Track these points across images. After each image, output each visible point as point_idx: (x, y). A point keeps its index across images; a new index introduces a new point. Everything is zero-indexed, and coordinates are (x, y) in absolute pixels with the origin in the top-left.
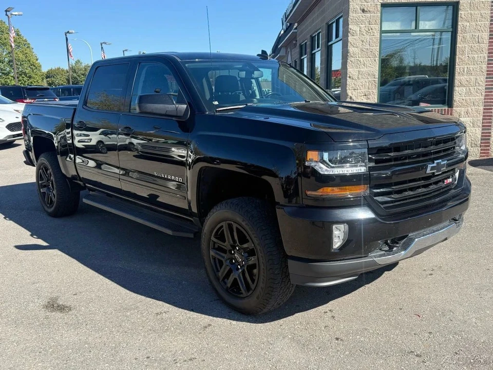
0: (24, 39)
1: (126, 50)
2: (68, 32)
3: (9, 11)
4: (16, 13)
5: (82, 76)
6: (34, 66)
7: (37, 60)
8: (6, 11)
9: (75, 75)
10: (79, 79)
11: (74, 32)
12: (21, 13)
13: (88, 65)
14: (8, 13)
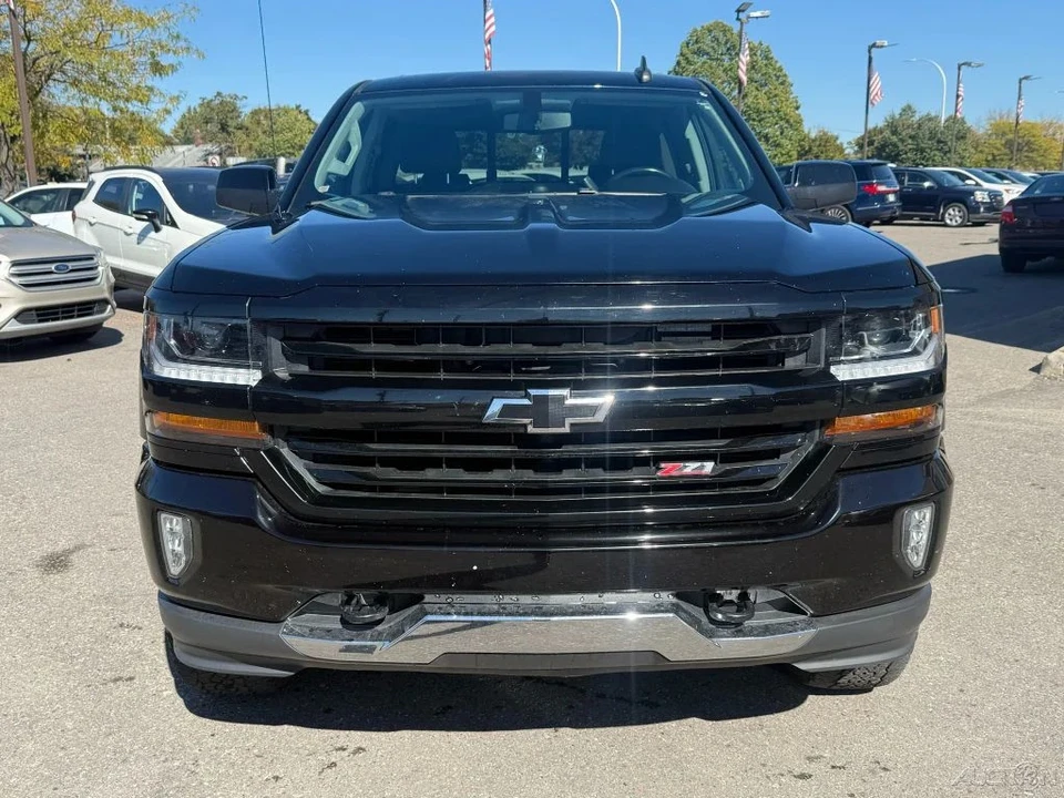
0: (778, 65)
1: (1026, 78)
2: (874, 45)
3: (743, 11)
4: (758, 14)
5: (910, 141)
6: (788, 122)
7: (797, 108)
8: (738, 11)
9: (894, 139)
10: (901, 148)
11: (886, 44)
12: (767, 13)
13: (928, 114)
14: (742, 16)
